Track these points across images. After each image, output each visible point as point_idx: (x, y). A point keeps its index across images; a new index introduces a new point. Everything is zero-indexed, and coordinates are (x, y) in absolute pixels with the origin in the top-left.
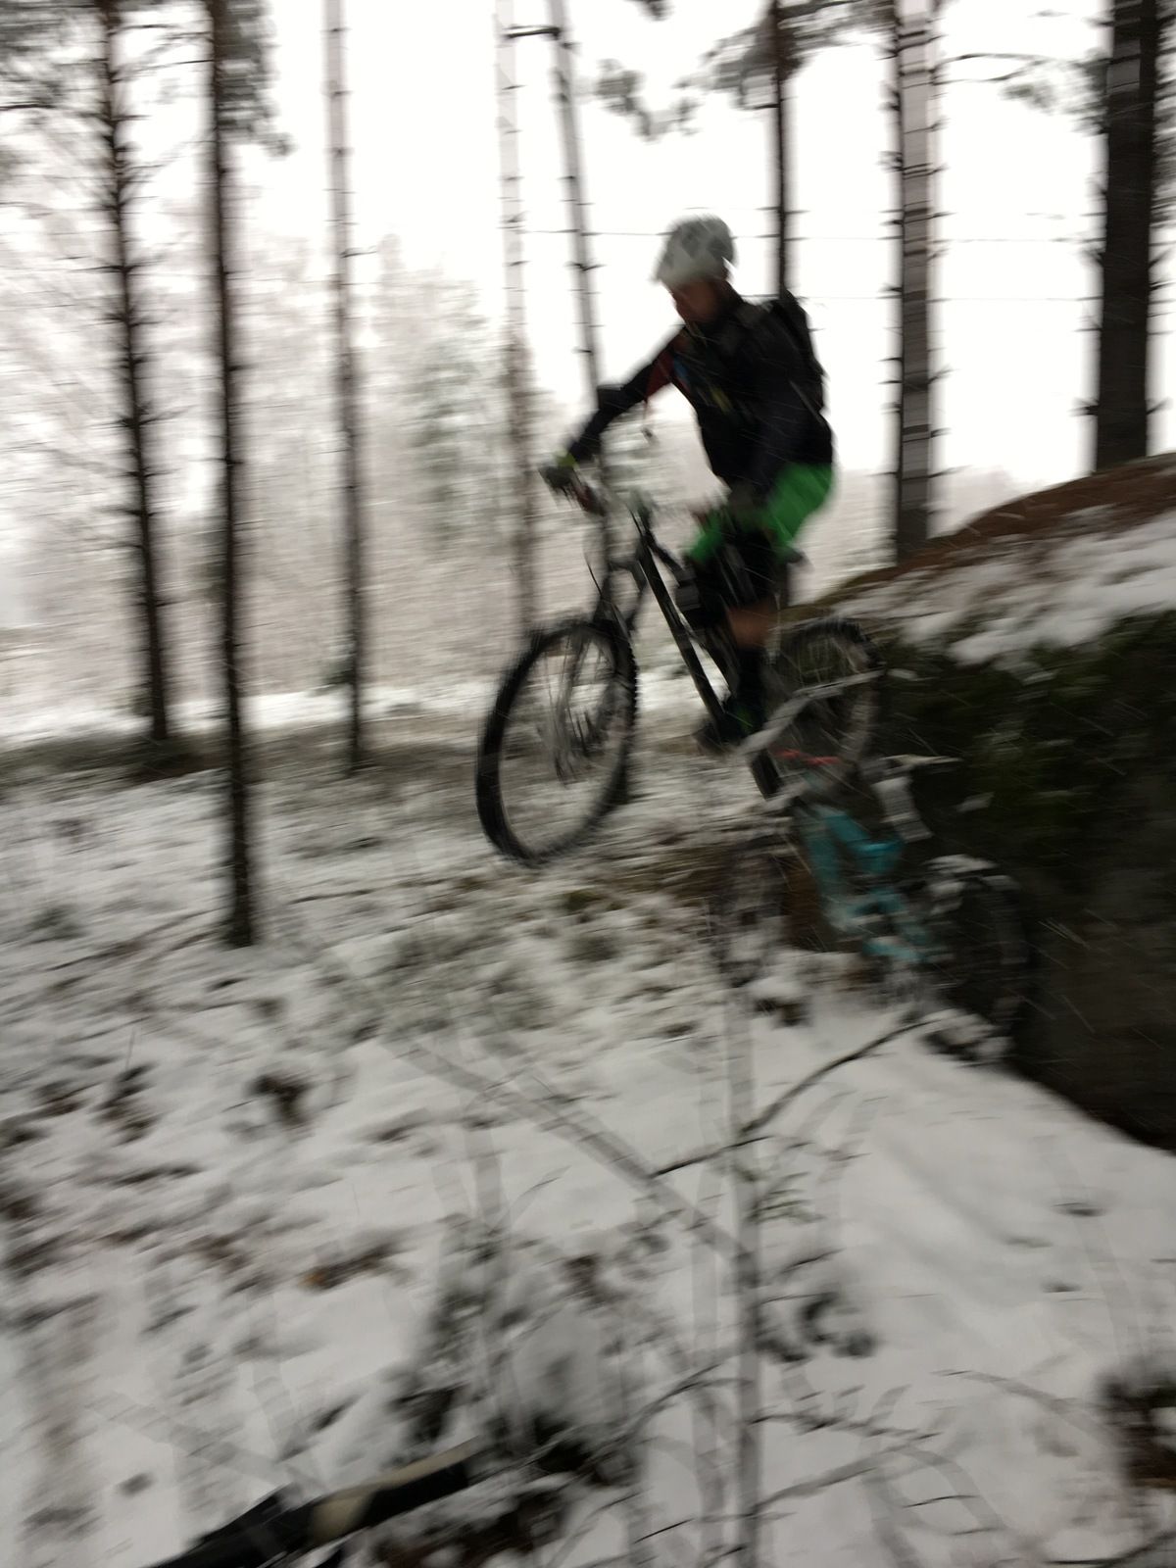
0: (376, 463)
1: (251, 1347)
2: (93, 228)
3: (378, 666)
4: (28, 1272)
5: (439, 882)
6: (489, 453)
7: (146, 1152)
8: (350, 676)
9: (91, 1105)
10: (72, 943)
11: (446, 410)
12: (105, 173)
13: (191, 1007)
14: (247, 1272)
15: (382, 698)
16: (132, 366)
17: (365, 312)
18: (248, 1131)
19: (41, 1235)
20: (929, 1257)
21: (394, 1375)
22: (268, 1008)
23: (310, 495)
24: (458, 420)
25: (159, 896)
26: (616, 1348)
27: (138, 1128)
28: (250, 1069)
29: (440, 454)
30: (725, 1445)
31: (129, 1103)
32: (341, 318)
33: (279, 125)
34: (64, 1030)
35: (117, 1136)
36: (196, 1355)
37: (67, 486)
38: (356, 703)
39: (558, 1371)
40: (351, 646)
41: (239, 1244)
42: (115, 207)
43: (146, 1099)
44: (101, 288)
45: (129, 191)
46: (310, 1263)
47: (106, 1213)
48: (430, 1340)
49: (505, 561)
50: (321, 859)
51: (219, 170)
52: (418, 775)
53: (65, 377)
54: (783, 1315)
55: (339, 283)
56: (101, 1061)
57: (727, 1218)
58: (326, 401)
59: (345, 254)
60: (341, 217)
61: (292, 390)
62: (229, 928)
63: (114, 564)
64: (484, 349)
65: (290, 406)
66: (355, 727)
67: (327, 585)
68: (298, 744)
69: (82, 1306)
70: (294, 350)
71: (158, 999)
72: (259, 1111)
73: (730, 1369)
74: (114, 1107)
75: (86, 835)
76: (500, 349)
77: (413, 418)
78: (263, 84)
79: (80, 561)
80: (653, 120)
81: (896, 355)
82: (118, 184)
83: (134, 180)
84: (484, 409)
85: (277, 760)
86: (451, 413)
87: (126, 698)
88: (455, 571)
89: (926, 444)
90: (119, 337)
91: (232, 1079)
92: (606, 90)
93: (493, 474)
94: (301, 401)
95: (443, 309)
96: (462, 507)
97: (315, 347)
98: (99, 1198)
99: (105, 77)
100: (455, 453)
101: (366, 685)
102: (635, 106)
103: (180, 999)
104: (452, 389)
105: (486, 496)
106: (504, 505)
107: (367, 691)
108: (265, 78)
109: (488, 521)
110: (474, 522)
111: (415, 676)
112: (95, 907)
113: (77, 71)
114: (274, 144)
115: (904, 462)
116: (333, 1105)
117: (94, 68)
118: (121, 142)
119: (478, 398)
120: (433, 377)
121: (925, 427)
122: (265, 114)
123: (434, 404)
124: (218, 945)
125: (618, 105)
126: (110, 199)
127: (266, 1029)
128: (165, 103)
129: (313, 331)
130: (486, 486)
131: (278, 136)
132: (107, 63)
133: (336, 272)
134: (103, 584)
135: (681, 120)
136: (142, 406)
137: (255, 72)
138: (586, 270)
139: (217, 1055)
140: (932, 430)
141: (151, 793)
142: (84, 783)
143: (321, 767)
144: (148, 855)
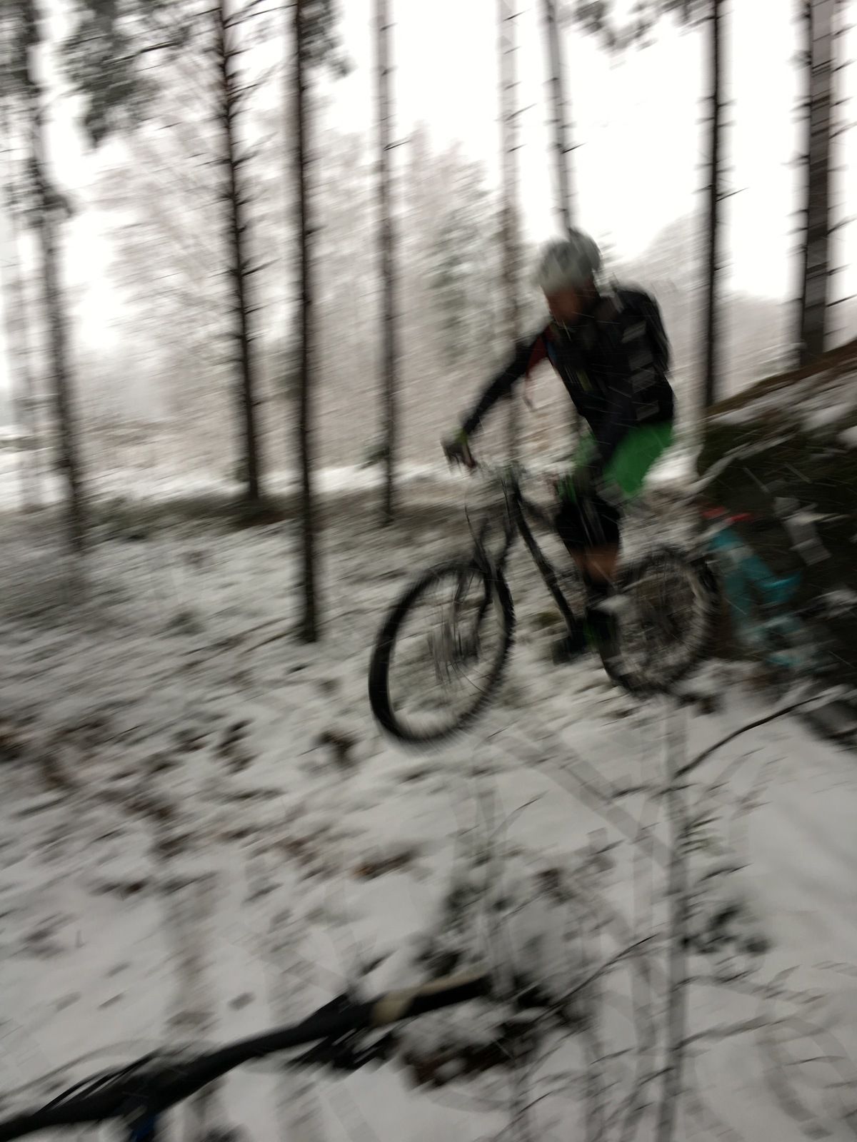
0: (407, 300)
1: (316, 916)
2: (210, 134)
3: (405, 446)
4: (170, 856)
6: (488, 291)
7: (246, 779)
8: (385, 454)
9: (210, 746)
10: (195, 638)
11: (454, 261)
12: (220, 92)
13: (276, 683)
14: (316, 863)
15: (409, 470)
16: (237, 232)
17: (401, 189)
18: (315, 770)
19: (179, 831)
21: (415, 940)
22: (328, 686)
23: (358, 324)
24: (465, 267)
25: (254, 606)
26: (572, 935)
27: (242, 763)
28: (318, 725)
29: (452, 293)
31: (236, 746)
32: (384, 193)
33: (340, 52)
34: (193, 694)
35: (227, 769)
36: (281, 918)
37: (192, 320)
38: (389, 474)
39: (534, 944)
40: (384, 431)
41: (310, 844)
42: (226, 116)
43: (245, 743)
44: (215, 177)
45: (237, 106)
46: (357, 861)
47: (222, 819)
48: (441, 918)
50: (365, 584)
51: (299, 86)
52: (434, 526)
53: (191, 242)
55: (382, 167)
56: (217, 717)
58: (372, 256)
59: (387, 147)
60: (384, 119)
61: (347, 248)
62: (301, 630)
63: (223, 376)
64: (486, 214)
65: (343, 260)
66: (388, 491)
67: (370, 390)
68: (349, 503)
69: (206, 881)
70: (351, 218)
71: (255, 675)
72: (322, 755)
74: (226, 748)
75: (205, 563)
76: (497, 214)
77: (433, 268)
78: (331, 23)
79: (200, 374)
80: (617, 36)
81: (803, 207)
82: (229, 101)
83: (240, 98)
84: (485, 259)
85: (334, 514)
86: (460, 263)
87: (231, 470)
88: (462, 379)
89: (826, 279)
90: (229, 211)
91: (302, 734)
92: (582, 13)
93: (489, 307)
94: (353, 256)
95: (455, 186)
96: (467, 332)
97: (363, 217)
98: (214, 809)
99: (219, 24)
100: (462, 292)
101: (396, 463)
102: (603, 26)
103: (269, 677)
104: (462, 245)
105: (484, 324)
106: (498, 330)
107: (397, 467)
108: (331, 19)
109: (485, 343)
110: (476, 343)
111: (432, 456)
112: (211, 613)
113: (200, 18)
114: (337, 67)
115: (807, 293)
116: (372, 754)
117: (213, 15)
118: (230, 72)
119: (480, 251)
120: (447, 237)
121: (825, 265)
122: (332, 45)
123: (448, 256)
124: (294, 642)
125: (590, 25)
126: (223, 111)
127: (327, 701)
128: (260, 40)
129: (363, 204)
130: (485, 317)
131: (340, 60)
132: (221, 12)
133: (379, 159)
134: (216, 390)
135: (638, 35)
136: (243, 262)
137: (323, 15)
138: (564, 152)
139: (294, 717)
140: (829, 269)
141: (247, 536)
142: (203, 528)
143: (363, 520)
144: (245, 578)
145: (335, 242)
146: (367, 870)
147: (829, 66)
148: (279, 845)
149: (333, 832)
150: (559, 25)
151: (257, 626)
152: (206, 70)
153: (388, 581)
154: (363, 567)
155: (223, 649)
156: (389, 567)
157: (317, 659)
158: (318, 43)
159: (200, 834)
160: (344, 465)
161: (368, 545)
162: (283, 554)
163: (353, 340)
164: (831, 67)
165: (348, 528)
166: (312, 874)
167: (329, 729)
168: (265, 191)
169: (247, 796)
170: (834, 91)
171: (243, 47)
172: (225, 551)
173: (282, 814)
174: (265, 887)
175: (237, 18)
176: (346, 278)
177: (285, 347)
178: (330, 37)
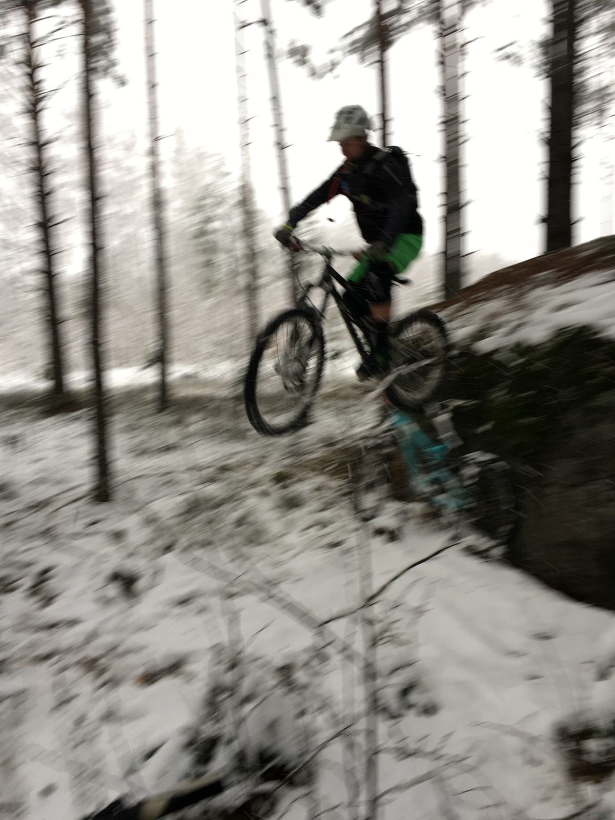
0: (173, 247)
1: (109, 716)
3: (175, 353)
5: (209, 467)
6: (234, 241)
7: (53, 612)
8: (161, 359)
9: (23, 588)
10: (12, 502)
11: (208, 220)
12: (28, 93)
13: (76, 536)
14: (106, 676)
15: (177, 371)
16: (43, 196)
18: (107, 602)
20: (466, 662)
21: (185, 730)
22: (118, 536)
23: (139, 263)
24: (216, 225)
25: (59, 476)
26: (302, 713)
27: (48, 601)
28: (108, 568)
29: (207, 242)
30: (360, 765)
31: (44, 587)
32: (154, 170)
33: (119, 70)
35: (37, 605)
36: (79, 721)
37: (8, 259)
38: (163, 373)
39: (272, 727)
40: (160, 342)
41: (103, 661)
42: (34, 111)
43: (52, 585)
44: (26, 155)
45: (41, 105)
46: (140, 671)
47: (32, 646)
48: (204, 712)
49: (242, 298)
50: (146, 456)
51: (88, 94)
52: (198, 411)
53: (7, 201)
54: (390, 695)
55: (153, 152)
56: (29, 565)
57: (359, 645)
58: (147, 215)
59: (156, 139)
60: (153, 119)
61: (128, 209)
62: (96, 493)
63: (33, 300)
64: (230, 187)
65: (126, 217)
66: (163, 386)
67: (148, 311)
68: (133, 395)
70: (131, 187)
71: (59, 530)
72: (113, 590)
73: (362, 725)
74: (35, 589)
75: (19, 444)
76: (238, 188)
77: (193, 225)
78: (111, 49)
79: (16, 298)
80: (317, 70)
81: (444, 191)
82: (36, 100)
83: (44, 99)
84: (230, 219)
85: (122, 404)
86: (212, 221)
87: (41, 371)
88: (216, 304)
89: (459, 239)
90: (36, 180)
91: (97, 574)
92: (293, 52)
93: (235, 253)
94: (134, 215)
95: (207, 167)
96: (219, 270)
97: (141, 186)
98: (26, 639)
99: (28, 45)
100: (215, 242)
101: (169, 365)
102: (308, 62)
103: (71, 531)
104: (213, 209)
105: (231, 265)
106: (241, 269)
107: (170, 368)
108: (112, 45)
109: (232, 278)
110: (226, 278)
111: (196, 359)
112: (24, 483)
113: (12, 40)
114: (118, 80)
115: (448, 249)
116: (152, 587)
117: (22, 38)
118: (37, 80)
119: (226, 213)
120: (202, 203)
121: (459, 230)
122: (113, 64)
123: (205, 216)
124: (91, 502)
125: (298, 61)
126: (31, 107)
127: (116, 547)
128: (60, 57)
129: (140, 178)
130: (231, 260)
131: (120, 75)
132: (29, 36)
133: (151, 146)
134: (29, 311)
135: (331, 70)
136: (47, 218)
137: (107, 43)
138: (283, 148)
139: (91, 561)
140: (462, 232)
141: (54, 422)
142: (19, 416)
143: (145, 407)
144: (52, 454)
145: (120, 203)
146: (148, 678)
147: (457, 97)
148: (78, 663)
149: (120, 649)
150: (277, 61)
151: (62, 491)
152: (18, 77)
153: (164, 453)
154: (145, 443)
155: (33, 511)
156: (164, 442)
157: (109, 515)
158: (102, 63)
159: (14, 659)
160: (130, 366)
161: (148, 426)
162: (82, 435)
163: (135, 275)
164: (458, 97)
165: (132, 414)
166: (104, 684)
167: (117, 569)
168: (65, 166)
169: (53, 626)
170: (461, 113)
171: (46, 62)
172: (36, 434)
173: (81, 638)
174: (66, 698)
175: (42, 40)
176: (129, 230)
177: (80, 280)
178: (112, 59)
